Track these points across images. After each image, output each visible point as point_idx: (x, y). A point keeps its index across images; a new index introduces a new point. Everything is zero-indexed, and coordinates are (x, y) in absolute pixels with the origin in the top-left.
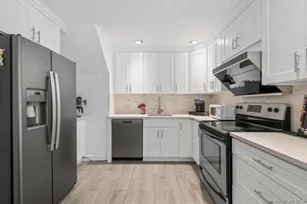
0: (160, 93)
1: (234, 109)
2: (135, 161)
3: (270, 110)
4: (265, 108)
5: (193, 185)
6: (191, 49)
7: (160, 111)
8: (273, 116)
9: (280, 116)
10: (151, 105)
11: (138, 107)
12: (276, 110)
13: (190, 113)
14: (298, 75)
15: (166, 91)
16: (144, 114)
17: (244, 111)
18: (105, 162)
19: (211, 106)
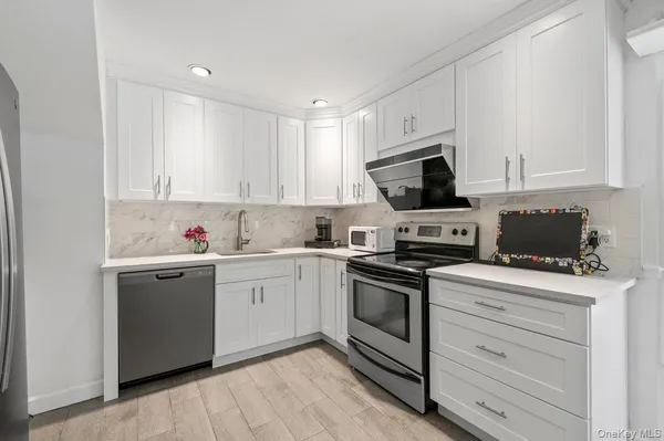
0: (248, 201)
1: (393, 232)
2: (193, 375)
3: (455, 232)
4: (446, 230)
5: (344, 380)
6: (309, 115)
7: (240, 244)
8: (459, 240)
9: (469, 241)
10: (218, 231)
11: (187, 236)
12: (464, 233)
13: (308, 244)
14: (507, 186)
15: (260, 197)
16: (204, 252)
17: (413, 236)
18: (97, 402)
19: (351, 229)
